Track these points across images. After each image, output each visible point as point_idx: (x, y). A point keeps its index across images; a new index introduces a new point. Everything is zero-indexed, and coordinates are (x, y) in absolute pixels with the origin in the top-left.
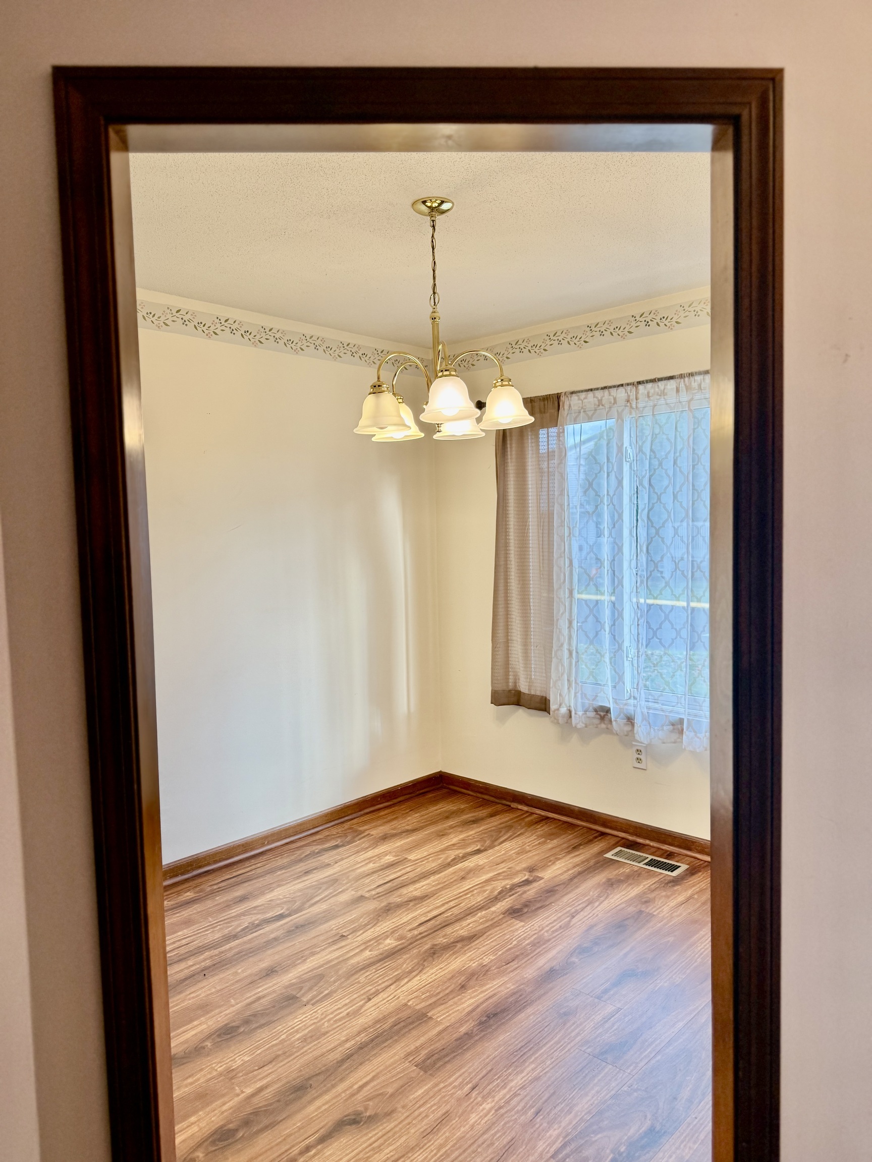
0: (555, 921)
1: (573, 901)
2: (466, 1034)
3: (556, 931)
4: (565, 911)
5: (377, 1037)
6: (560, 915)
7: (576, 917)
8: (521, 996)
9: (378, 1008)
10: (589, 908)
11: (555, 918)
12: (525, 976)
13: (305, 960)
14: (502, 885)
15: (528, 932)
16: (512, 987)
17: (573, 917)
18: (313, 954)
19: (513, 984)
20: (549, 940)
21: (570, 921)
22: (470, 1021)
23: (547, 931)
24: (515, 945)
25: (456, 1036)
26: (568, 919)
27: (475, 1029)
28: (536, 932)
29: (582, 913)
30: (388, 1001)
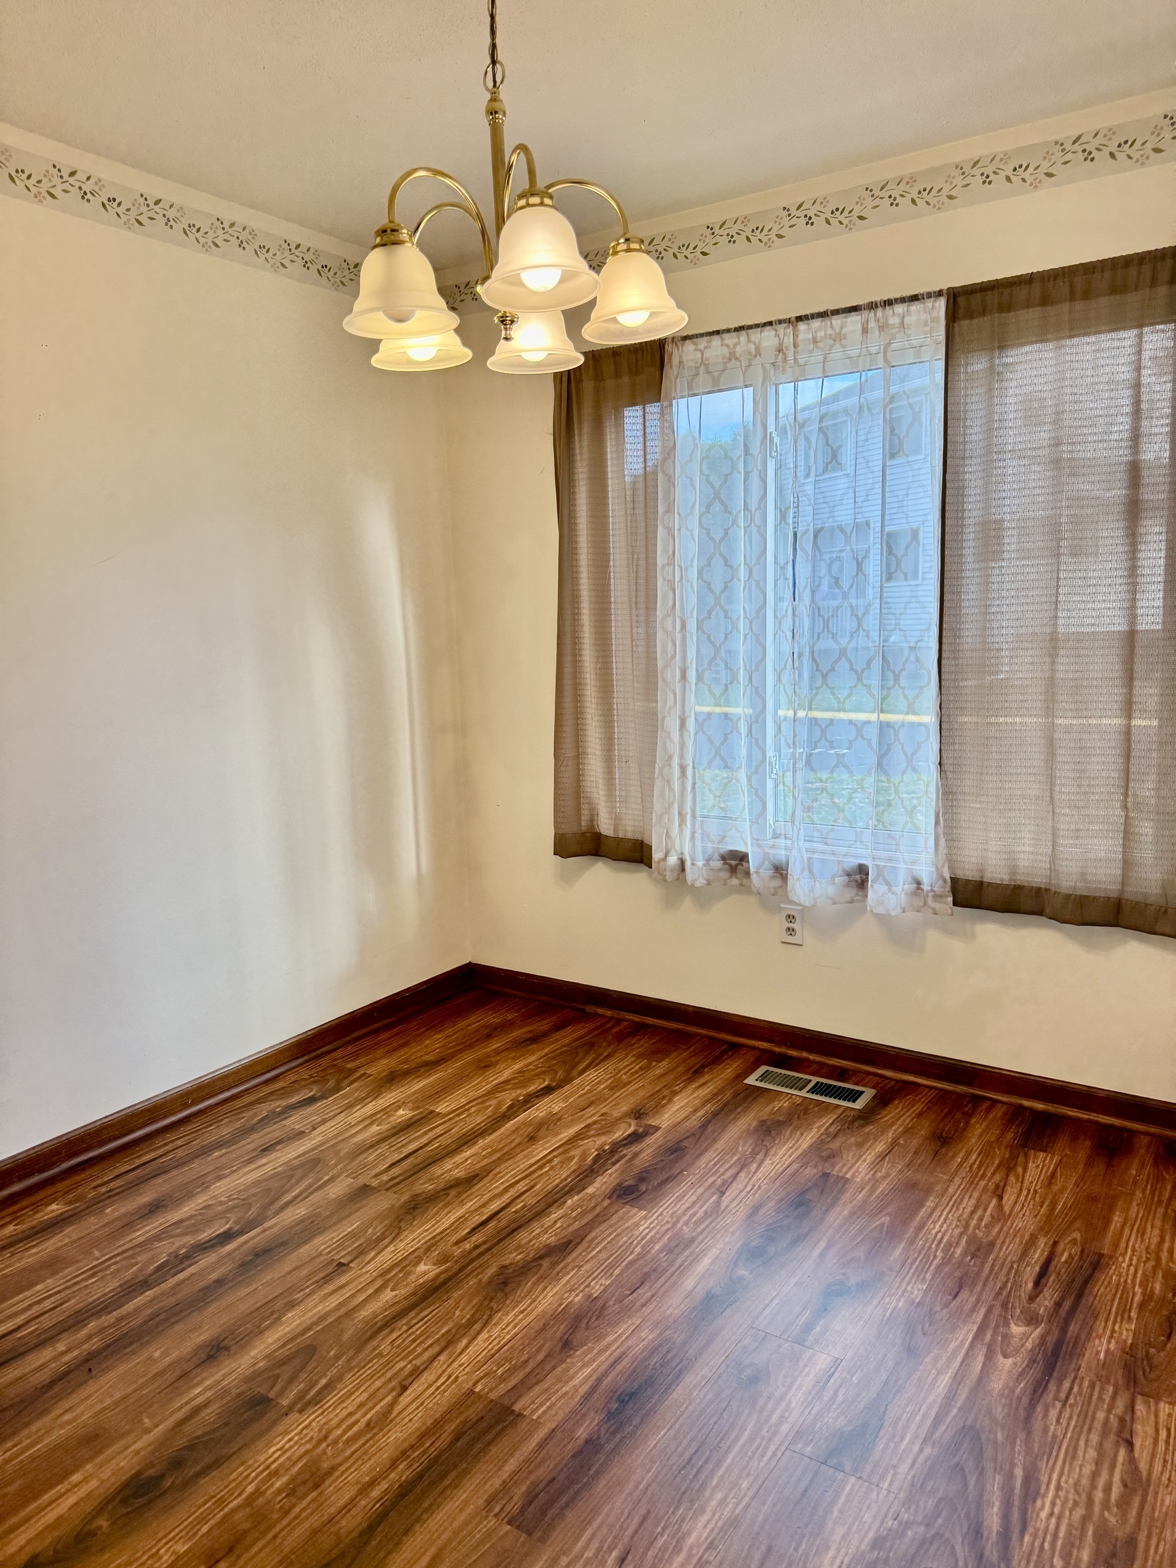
0: (694, 1203)
1: (715, 1165)
2: (587, 1442)
3: (701, 1220)
4: (707, 1184)
5: (428, 1468)
6: (700, 1191)
7: (727, 1194)
8: (668, 1352)
9: (422, 1404)
10: (743, 1174)
11: (694, 1198)
12: (668, 1312)
13: (279, 1318)
14: (596, 1147)
15: (654, 1227)
16: (651, 1337)
17: (723, 1193)
18: (291, 1305)
19: (652, 1331)
20: (693, 1240)
21: (718, 1202)
22: (592, 1414)
23: (686, 1223)
24: (638, 1254)
25: (571, 1448)
26: (715, 1198)
27: (603, 1430)
28: (668, 1226)
29: (734, 1185)
30: (438, 1388)
